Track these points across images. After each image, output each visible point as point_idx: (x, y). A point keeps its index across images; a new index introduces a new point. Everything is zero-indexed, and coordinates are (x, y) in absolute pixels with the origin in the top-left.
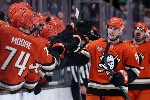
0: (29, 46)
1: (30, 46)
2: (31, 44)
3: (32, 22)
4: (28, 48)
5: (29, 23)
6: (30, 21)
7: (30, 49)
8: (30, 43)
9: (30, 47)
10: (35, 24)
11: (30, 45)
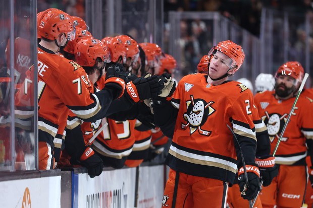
0: (43, 70)
1: (45, 71)
2: (48, 67)
3: (58, 29)
4: (40, 74)
5: (53, 31)
6: (54, 26)
7: (42, 75)
8: (45, 66)
9: (43, 73)
10: (65, 33)
11: (45, 68)
